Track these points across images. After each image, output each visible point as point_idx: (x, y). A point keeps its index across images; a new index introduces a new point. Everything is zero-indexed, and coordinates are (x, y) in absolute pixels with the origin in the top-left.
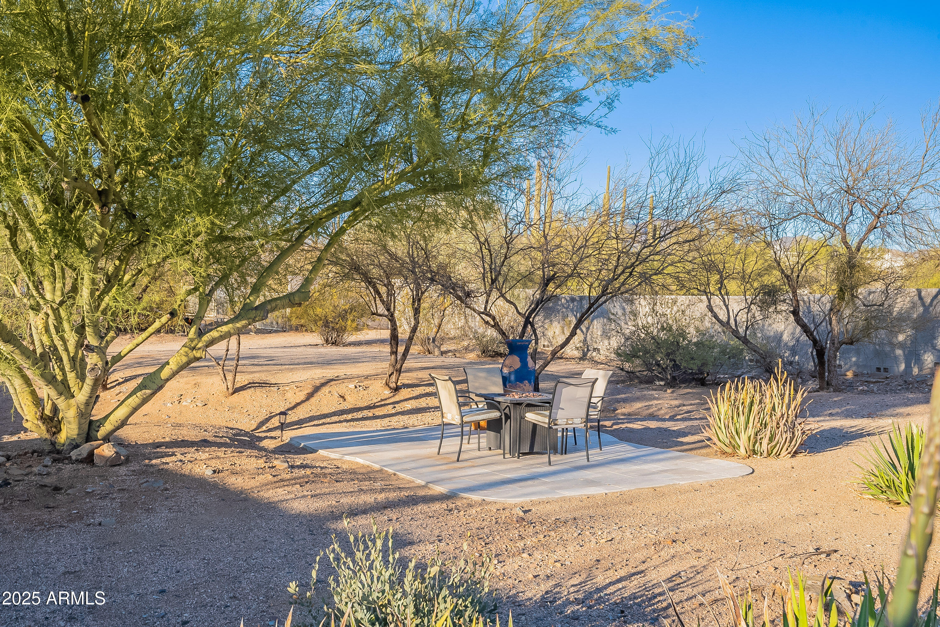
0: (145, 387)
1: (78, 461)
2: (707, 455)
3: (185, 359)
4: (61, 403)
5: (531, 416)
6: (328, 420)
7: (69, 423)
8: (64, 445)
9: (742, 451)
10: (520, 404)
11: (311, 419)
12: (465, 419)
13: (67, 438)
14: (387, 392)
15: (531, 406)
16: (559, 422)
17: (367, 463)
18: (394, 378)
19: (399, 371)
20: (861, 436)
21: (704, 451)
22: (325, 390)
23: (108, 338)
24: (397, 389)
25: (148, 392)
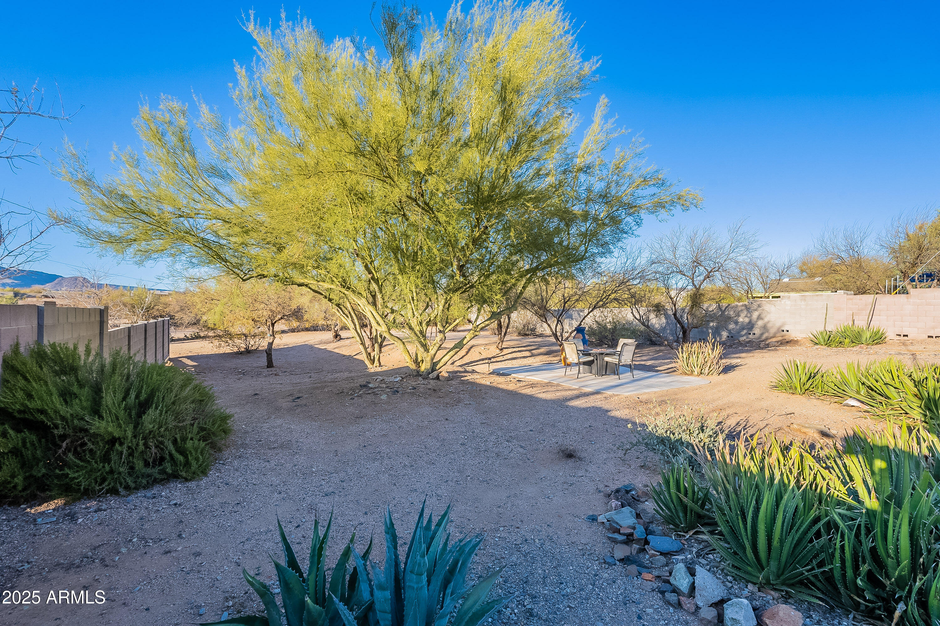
0: (457, 348)
1: (432, 379)
2: (677, 375)
3: (473, 336)
4: (425, 354)
5: (607, 359)
6: (478, 363)
7: (427, 363)
8: (423, 372)
9: (696, 373)
10: (602, 354)
11: (472, 362)
12: (580, 360)
13: (425, 369)
14: (498, 351)
15: (607, 354)
16: (622, 361)
17: (540, 379)
18: (500, 344)
19: (502, 342)
20: (737, 366)
21: (675, 373)
22: (472, 350)
23: (446, 327)
24: (501, 350)
25: (458, 349)
